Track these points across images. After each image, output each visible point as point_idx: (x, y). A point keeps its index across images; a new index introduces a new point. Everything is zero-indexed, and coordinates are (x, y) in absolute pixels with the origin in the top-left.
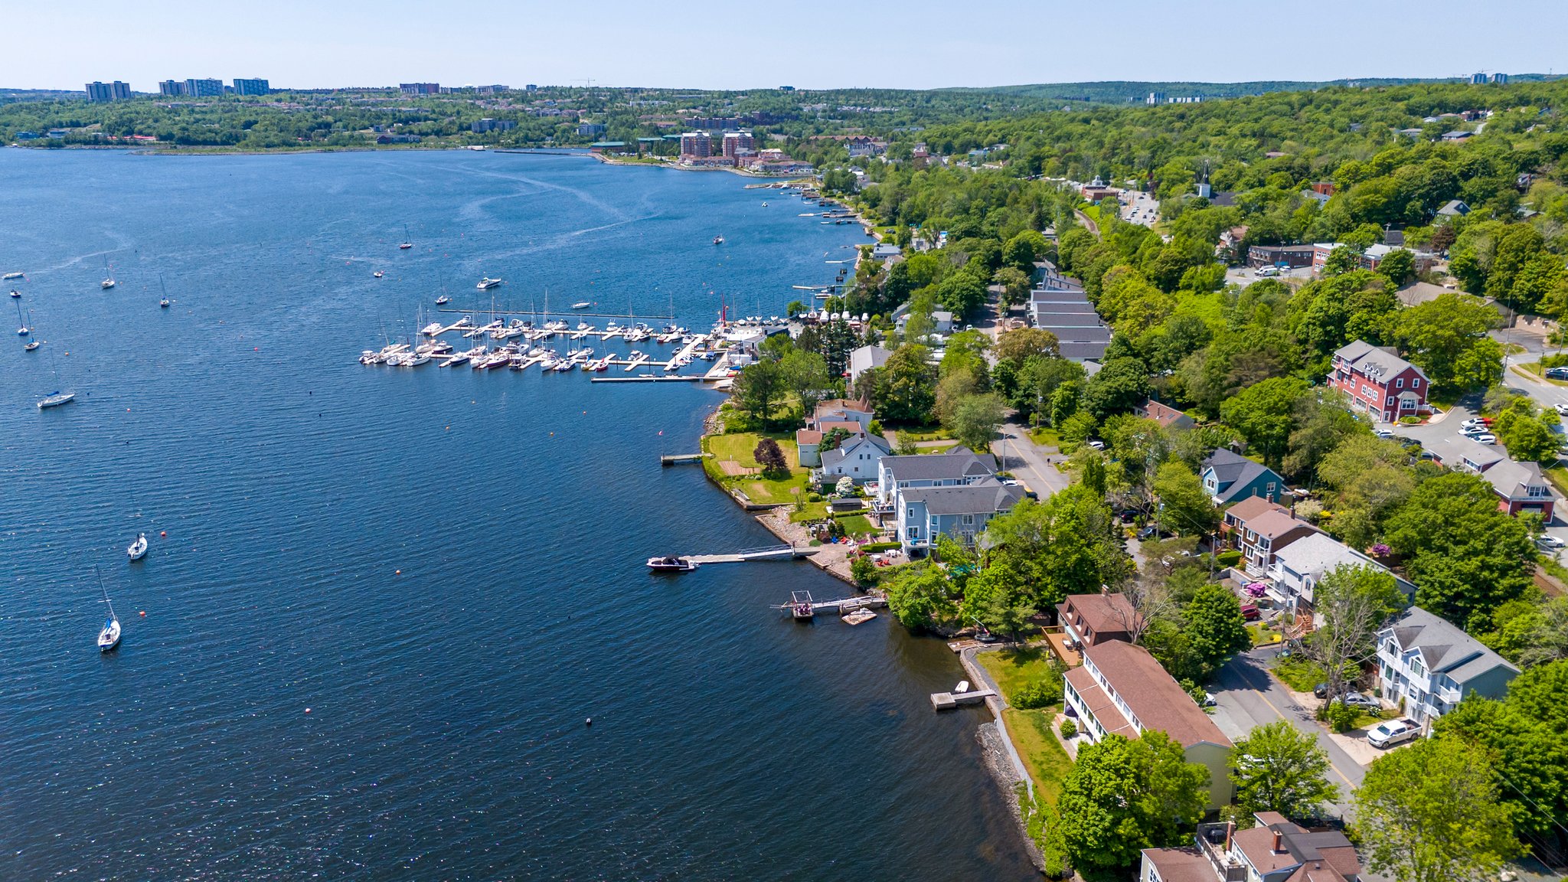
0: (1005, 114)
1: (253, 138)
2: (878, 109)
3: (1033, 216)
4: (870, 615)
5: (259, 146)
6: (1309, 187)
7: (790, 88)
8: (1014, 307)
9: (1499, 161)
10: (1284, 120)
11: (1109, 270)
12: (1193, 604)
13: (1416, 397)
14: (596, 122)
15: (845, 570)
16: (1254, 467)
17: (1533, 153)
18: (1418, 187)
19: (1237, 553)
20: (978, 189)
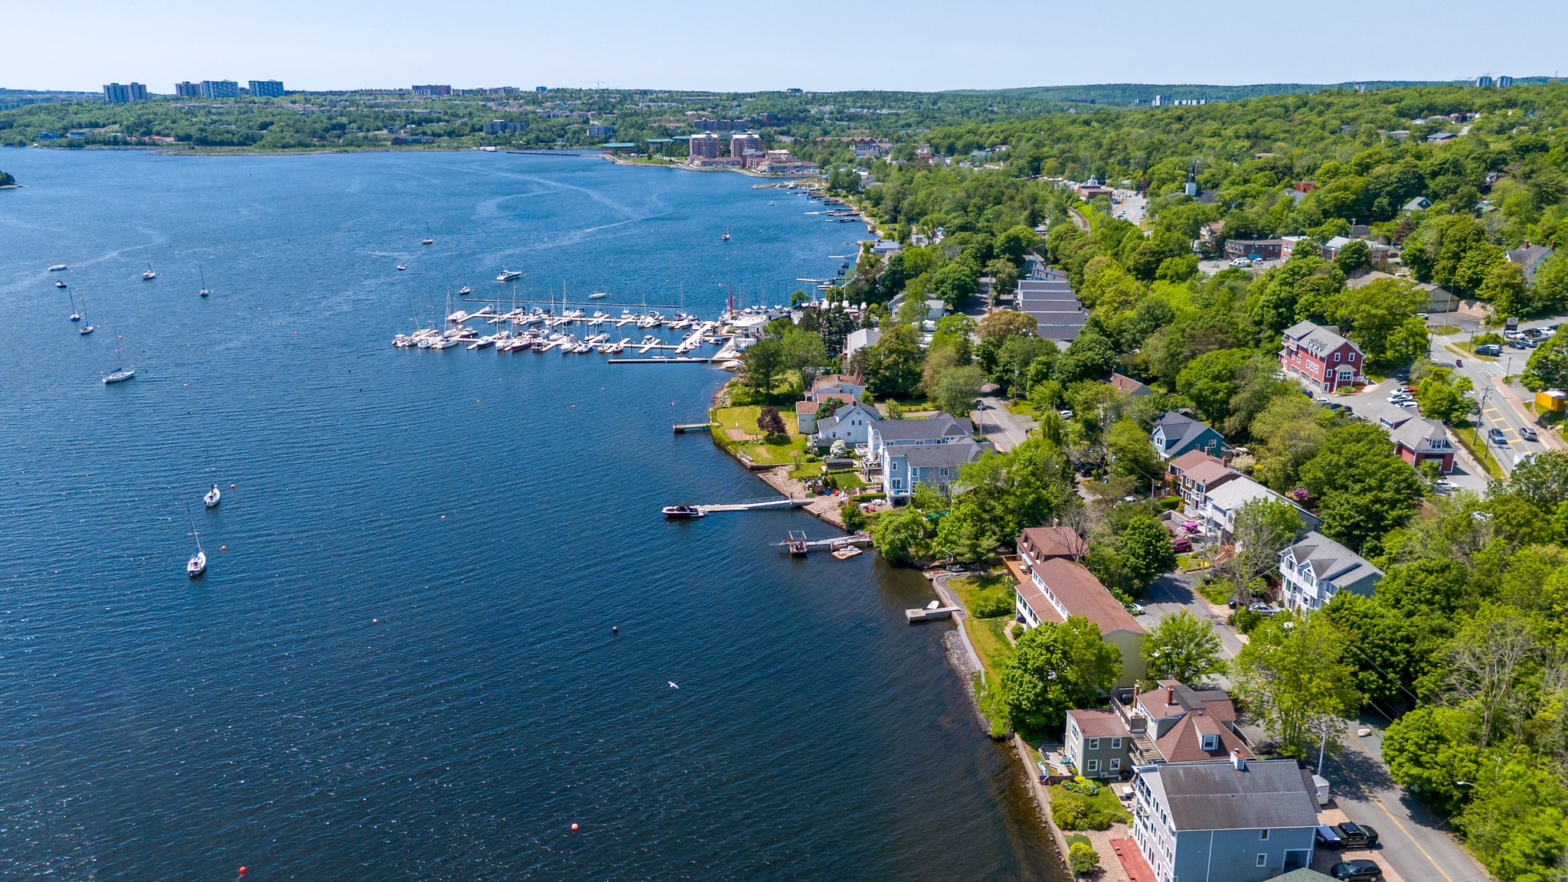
0: (1010, 116)
1: (269, 139)
2: (885, 111)
3: (1026, 213)
4: (857, 551)
5: (275, 146)
6: (1291, 186)
7: (798, 90)
8: (1003, 297)
9: (1470, 160)
10: (1278, 123)
11: (1090, 261)
12: (1128, 531)
13: (1352, 370)
14: (606, 124)
15: (836, 517)
16: (1198, 427)
17: (1501, 153)
18: (1387, 185)
19: (1178, 498)
20: (977, 188)
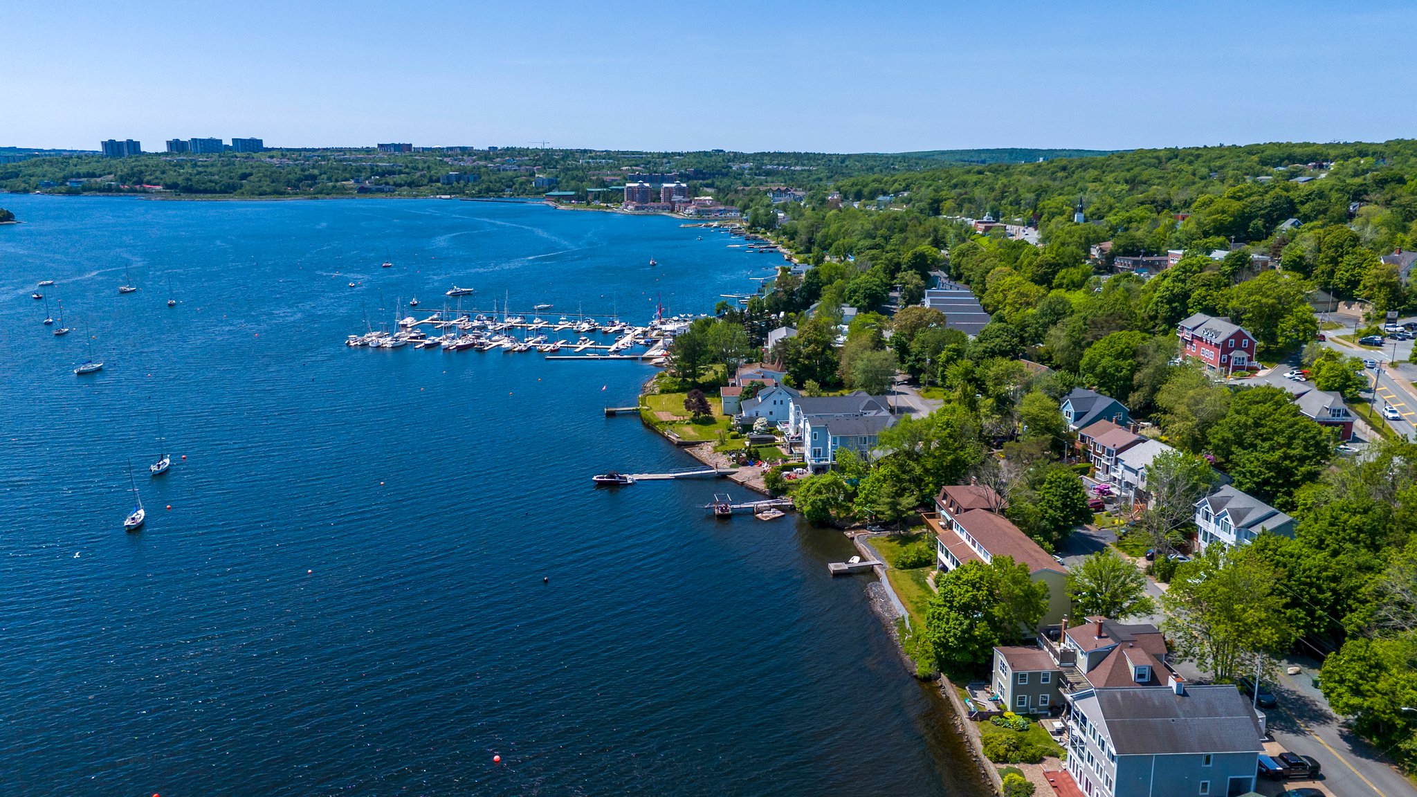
1: (248, 187)
2: (798, 168)
3: (930, 239)
4: (779, 514)
5: (253, 194)
6: (1171, 216)
7: (722, 151)
9: (1333, 192)
10: (1152, 171)
11: (992, 271)
12: (1046, 485)
13: (1245, 355)
14: (550, 177)
15: (760, 484)
16: (1104, 402)
17: (1362, 185)
18: (1261, 209)
19: (1087, 465)
20: (883, 222)
